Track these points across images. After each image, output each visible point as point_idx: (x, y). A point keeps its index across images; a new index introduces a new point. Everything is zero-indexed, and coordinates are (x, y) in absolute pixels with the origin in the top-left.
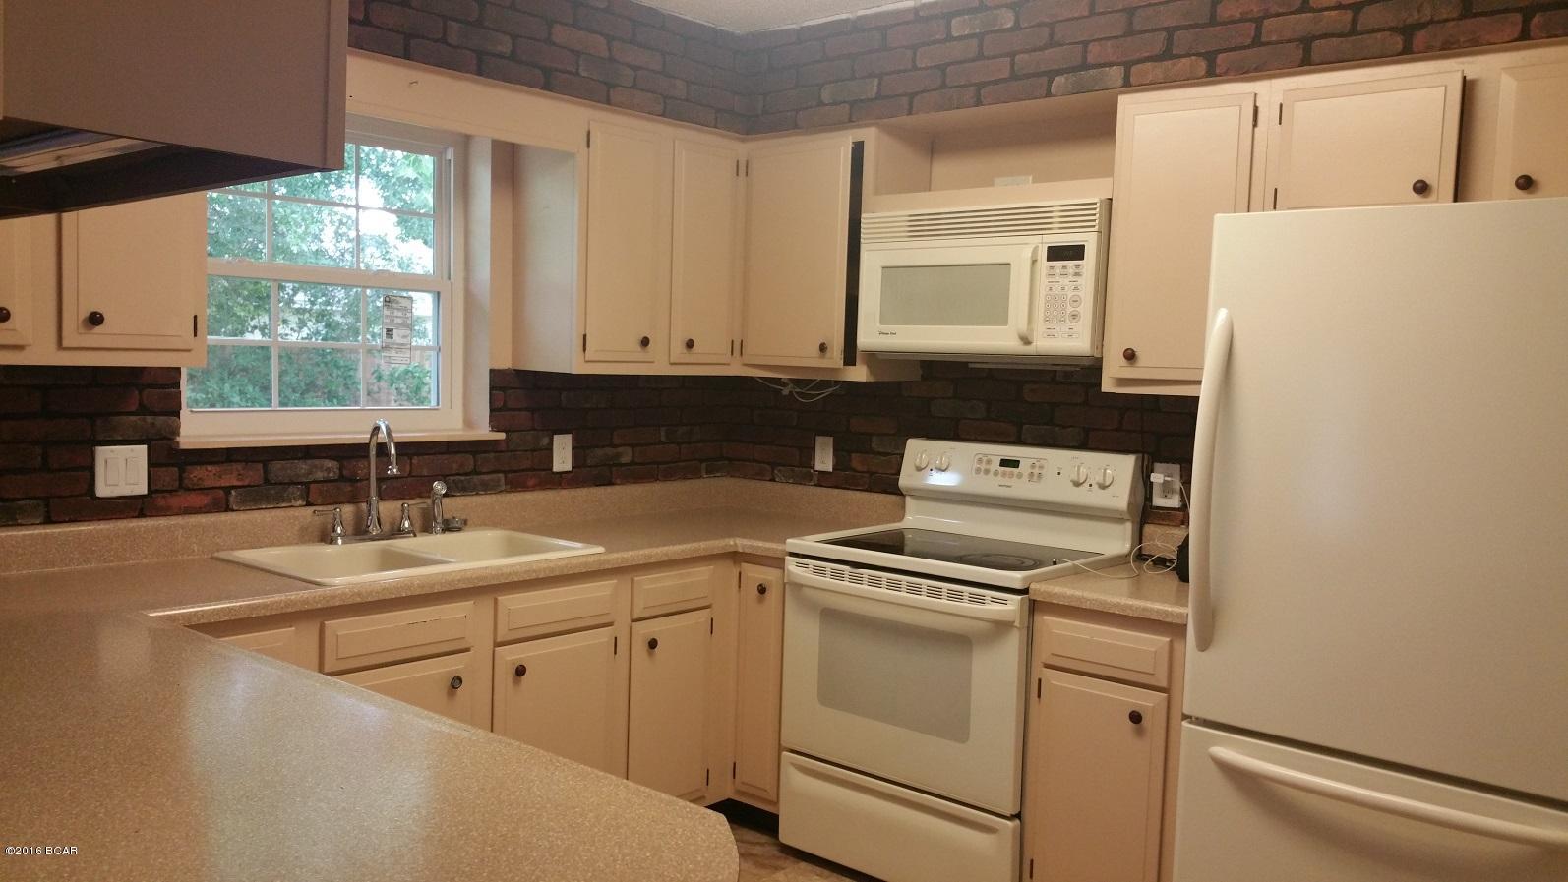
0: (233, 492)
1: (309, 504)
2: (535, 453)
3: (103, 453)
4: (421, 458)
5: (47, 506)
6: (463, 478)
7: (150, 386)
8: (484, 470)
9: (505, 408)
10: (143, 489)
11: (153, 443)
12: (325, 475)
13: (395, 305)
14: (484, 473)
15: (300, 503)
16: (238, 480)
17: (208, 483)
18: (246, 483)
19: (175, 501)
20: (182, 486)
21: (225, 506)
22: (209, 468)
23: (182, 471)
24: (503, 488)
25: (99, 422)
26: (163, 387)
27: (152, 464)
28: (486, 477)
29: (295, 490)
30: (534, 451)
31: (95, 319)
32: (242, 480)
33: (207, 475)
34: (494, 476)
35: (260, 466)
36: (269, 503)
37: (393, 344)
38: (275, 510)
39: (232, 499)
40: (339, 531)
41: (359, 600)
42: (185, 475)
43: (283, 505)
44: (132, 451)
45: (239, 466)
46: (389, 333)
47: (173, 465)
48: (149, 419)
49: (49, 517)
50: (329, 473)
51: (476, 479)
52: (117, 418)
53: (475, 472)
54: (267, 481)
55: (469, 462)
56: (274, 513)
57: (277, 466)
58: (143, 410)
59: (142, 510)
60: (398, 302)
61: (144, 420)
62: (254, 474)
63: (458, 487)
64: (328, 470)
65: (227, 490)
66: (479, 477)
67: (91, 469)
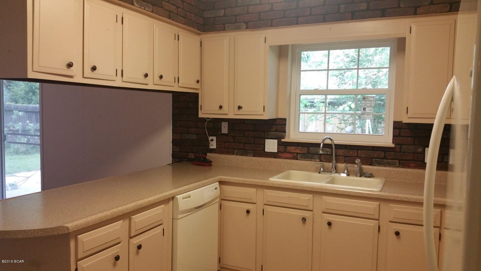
0: (299, 155)
1: (321, 161)
2: (415, 155)
3: (267, 141)
4: (361, 151)
5: (254, 152)
6: (379, 160)
7: (279, 125)
8: (389, 158)
9: (399, 135)
10: (276, 151)
11: (279, 139)
12: (326, 153)
13: (367, 100)
14: (389, 159)
15: (318, 160)
16: (300, 151)
17: (292, 151)
18: (302, 152)
19: (283, 155)
20: (285, 152)
21: (296, 158)
22: (292, 147)
23: (286, 147)
24: (398, 166)
25: (266, 133)
26: (282, 125)
27: (278, 145)
28: (389, 161)
29: (317, 156)
30: (414, 153)
31: (240, 108)
32: (301, 151)
33: (291, 149)
34: (394, 161)
35: (307, 148)
36: (308, 159)
37: (365, 113)
38: (310, 161)
39: (298, 156)
40: (322, 170)
41: (272, 185)
42: (286, 148)
43: (313, 160)
44: (273, 141)
45: (301, 147)
46: (364, 109)
47: (283, 146)
48: (278, 133)
49: (254, 155)
50: (327, 152)
51: (385, 161)
52: (269, 132)
53: (384, 158)
54: (308, 153)
55: (382, 154)
56: (308, 162)
57: (311, 148)
58: (276, 131)
59: (275, 156)
60: (368, 99)
61: (276, 133)
62: (305, 150)
63: (377, 163)
64: (327, 151)
65: (297, 154)
66: (386, 160)
67: (264, 144)
